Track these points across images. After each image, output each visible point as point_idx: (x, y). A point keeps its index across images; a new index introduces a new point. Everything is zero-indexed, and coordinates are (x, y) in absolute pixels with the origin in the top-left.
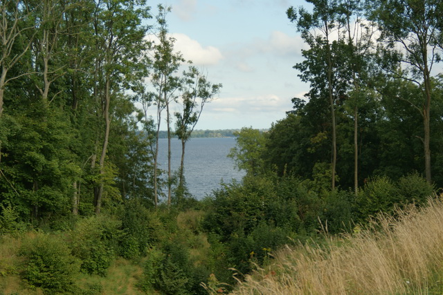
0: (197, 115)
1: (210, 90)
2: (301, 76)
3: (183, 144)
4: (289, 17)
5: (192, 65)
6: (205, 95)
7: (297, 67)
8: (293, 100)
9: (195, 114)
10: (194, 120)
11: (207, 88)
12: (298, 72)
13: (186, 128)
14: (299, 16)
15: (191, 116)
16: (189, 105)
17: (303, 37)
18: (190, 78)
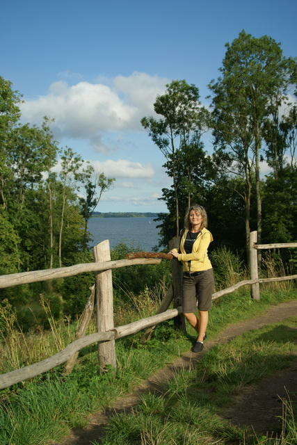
0: (97, 201)
1: (106, 182)
2: (168, 173)
3: (86, 221)
4: (143, 125)
5: (90, 164)
6: (103, 186)
7: (165, 166)
8: (163, 190)
9: (95, 200)
10: (95, 204)
11: (104, 181)
12: (166, 169)
13: (89, 210)
14: (150, 124)
15: (92, 201)
16: (90, 193)
17: (154, 140)
18: (88, 174)
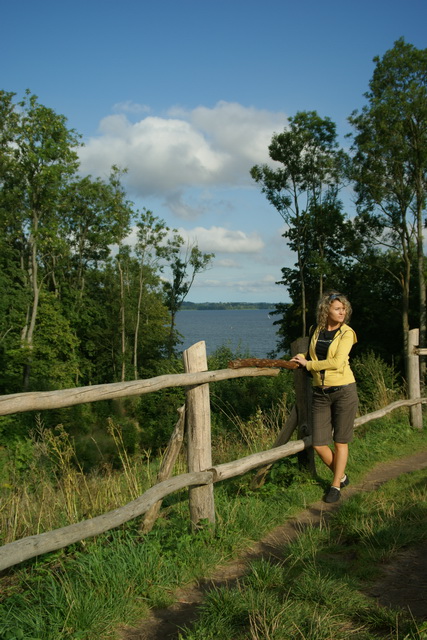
0: (188, 285)
1: (201, 259)
2: (291, 245)
4: (254, 177)
5: (177, 234)
6: (197, 265)
7: (286, 235)
8: (283, 270)
9: (186, 284)
10: (185, 290)
12: (288, 240)
14: (264, 175)
15: (181, 286)
16: (179, 275)
17: (269, 199)
18: (175, 247)
